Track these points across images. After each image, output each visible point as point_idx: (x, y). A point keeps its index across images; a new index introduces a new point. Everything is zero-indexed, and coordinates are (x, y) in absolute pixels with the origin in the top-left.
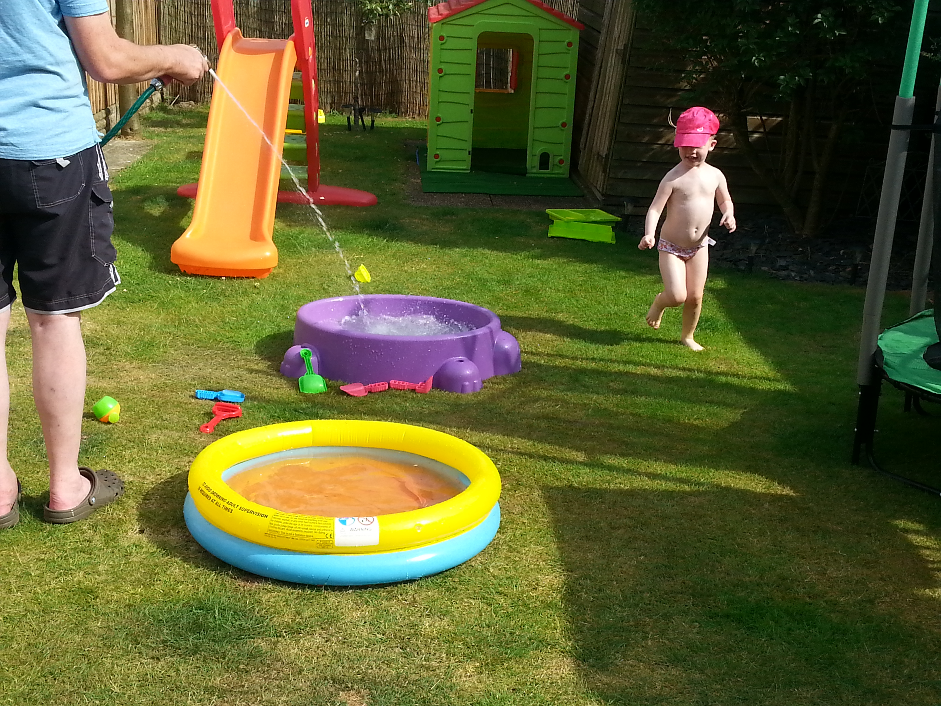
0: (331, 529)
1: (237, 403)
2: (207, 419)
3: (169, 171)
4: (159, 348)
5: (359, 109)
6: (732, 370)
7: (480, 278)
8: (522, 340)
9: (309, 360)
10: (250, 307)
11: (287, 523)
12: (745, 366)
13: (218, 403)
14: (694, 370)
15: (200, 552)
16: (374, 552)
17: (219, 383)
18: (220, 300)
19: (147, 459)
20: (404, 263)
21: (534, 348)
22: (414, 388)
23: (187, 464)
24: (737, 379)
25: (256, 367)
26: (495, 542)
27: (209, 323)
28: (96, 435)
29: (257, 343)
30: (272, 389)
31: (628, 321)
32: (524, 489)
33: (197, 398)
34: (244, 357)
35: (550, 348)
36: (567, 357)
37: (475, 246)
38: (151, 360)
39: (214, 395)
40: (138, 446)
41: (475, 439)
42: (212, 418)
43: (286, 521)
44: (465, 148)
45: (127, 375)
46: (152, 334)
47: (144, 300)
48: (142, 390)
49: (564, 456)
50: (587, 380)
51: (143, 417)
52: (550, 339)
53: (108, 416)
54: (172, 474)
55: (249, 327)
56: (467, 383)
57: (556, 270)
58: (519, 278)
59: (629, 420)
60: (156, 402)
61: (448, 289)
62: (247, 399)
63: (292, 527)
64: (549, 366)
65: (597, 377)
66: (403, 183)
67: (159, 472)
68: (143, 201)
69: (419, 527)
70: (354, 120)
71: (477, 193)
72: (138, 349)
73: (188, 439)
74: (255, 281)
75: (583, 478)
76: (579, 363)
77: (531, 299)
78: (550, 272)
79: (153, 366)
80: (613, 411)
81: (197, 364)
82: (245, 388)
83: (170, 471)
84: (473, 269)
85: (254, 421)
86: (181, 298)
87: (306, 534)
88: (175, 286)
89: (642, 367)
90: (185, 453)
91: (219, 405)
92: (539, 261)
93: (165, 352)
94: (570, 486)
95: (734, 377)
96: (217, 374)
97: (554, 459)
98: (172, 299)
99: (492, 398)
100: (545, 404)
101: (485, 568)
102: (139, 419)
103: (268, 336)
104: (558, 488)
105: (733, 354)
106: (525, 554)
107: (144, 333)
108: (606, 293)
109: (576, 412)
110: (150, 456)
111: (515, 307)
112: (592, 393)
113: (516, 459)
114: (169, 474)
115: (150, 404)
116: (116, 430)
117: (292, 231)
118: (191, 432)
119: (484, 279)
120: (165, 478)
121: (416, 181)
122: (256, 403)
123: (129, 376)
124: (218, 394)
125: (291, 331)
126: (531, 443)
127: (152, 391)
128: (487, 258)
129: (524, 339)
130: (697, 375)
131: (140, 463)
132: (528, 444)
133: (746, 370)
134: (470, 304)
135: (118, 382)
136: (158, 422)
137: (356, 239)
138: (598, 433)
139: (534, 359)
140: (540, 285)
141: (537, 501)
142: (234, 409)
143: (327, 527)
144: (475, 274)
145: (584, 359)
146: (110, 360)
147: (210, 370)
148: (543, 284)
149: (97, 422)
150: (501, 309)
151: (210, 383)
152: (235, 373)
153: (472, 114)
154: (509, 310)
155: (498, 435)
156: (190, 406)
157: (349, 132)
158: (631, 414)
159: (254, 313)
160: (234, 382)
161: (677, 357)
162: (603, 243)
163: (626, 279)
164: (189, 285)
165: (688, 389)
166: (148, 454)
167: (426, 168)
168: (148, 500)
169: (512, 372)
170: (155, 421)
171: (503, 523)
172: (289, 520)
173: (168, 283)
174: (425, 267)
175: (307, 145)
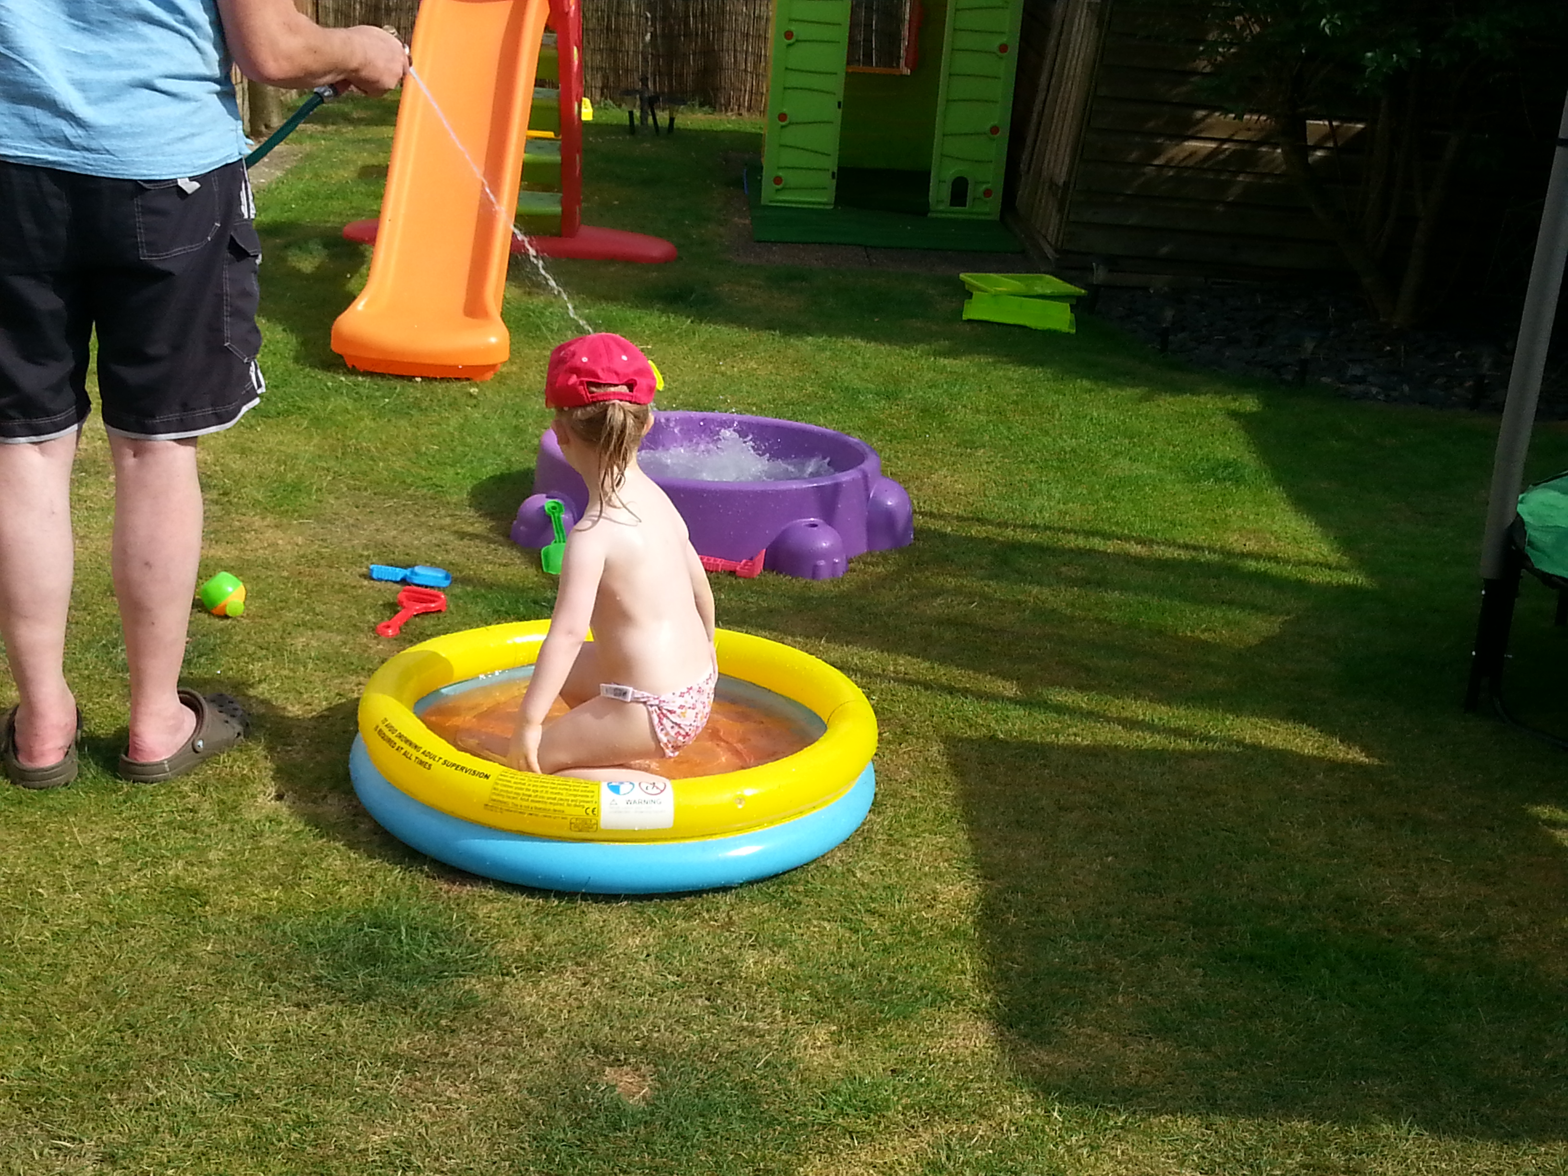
0: (594, 799)
1: (439, 588)
2: (388, 614)
3: (329, 197)
4: (309, 495)
5: (650, 98)
6: (1268, 549)
7: (847, 388)
8: (916, 492)
9: (559, 518)
10: (461, 428)
11: (522, 789)
12: (1289, 544)
13: (408, 587)
14: (1202, 548)
15: (375, 834)
16: (666, 839)
17: (408, 554)
18: (412, 416)
19: (290, 678)
20: (719, 360)
21: (934, 506)
22: (733, 569)
23: (355, 688)
24: (1274, 565)
25: (470, 529)
26: (866, 827)
27: (393, 454)
28: (204, 635)
29: (472, 489)
30: (497, 566)
31: (1092, 465)
32: (915, 741)
33: (373, 579)
34: (450, 512)
35: (962, 507)
36: (991, 523)
37: (840, 332)
38: (296, 514)
39: (400, 573)
40: (274, 657)
41: (834, 655)
42: (396, 612)
43: (519, 786)
44: (826, 167)
45: (257, 538)
46: (298, 470)
47: (287, 413)
48: (282, 564)
49: (983, 689)
50: (1023, 560)
51: (282, 609)
52: (962, 492)
53: (225, 606)
54: (331, 703)
55: (459, 463)
56: (822, 563)
57: (974, 375)
58: (912, 388)
59: (1091, 630)
60: (304, 583)
61: (793, 404)
62: (455, 581)
63: (530, 796)
64: (960, 536)
65: (1041, 557)
66: (722, 225)
67: (309, 700)
68: (287, 246)
69: (740, 800)
70: (641, 117)
71: (845, 245)
72: (275, 496)
73: (357, 646)
74: (471, 386)
75: (1014, 725)
76: (1009, 532)
77: (931, 424)
78: (964, 379)
79: (301, 523)
80: (1065, 615)
81: (373, 522)
82: (451, 564)
83: (326, 699)
84: (836, 372)
85: (467, 620)
86: (347, 411)
87: (552, 807)
88: (337, 391)
89: (1115, 541)
90: (353, 670)
91: (409, 591)
92: (946, 361)
93: (320, 502)
94: (991, 738)
95: (1269, 561)
96: (406, 538)
97: (965, 692)
98: (333, 412)
99: (864, 588)
100: (952, 601)
101: (849, 870)
102: (276, 610)
103: (491, 477)
104: (972, 740)
105: (1269, 522)
106: (915, 848)
107: (285, 470)
108: (1057, 416)
109: (1003, 614)
110: (295, 672)
111: (905, 438)
112: (1030, 583)
113: (901, 690)
114: (324, 703)
115: (293, 587)
116: (238, 629)
117: (532, 303)
118: (362, 635)
119: (853, 389)
120: (319, 709)
121: (742, 221)
122: (469, 589)
123: (260, 540)
124: (407, 572)
125: (529, 469)
126: (927, 664)
127: (298, 565)
128: (859, 355)
129: (919, 490)
130: (1208, 556)
131: (278, 684)
132: (922, 666)
133: (1291, 551)
134: (830, 431)
135: (242, 550)
136: (308, 617)
137: (639, 318)
138: (1039, 650)
139: (934, 525)
140: (947, 401)
141: (936, 761)
142: (434, 598)
143: (588, 796)
144: (839, 379)
145: (1019, 526)
146: (228, 513)
147: (395, 532)
148: (951, 399)
149: (206, 616)
150: (881, 440)
151: (394, 553)
152: (436, 539)
153: (841, 110)
154: (894, 442)
155: (872, 649)
156: (360, 591)
157: (632, 137)
158: (1097, 620)
159: (469, 440)
160: (433, 554)
161: (1175, 526)
162: (1055, 331)
163: (1093, 394)
164: (361, 390)
165: (1192, 580)
166: (291, 670)
167: (760, 200)
168: (289, 745)
169: (898, 544)
170: (302, 615)
171: (879, 797)
172: (524, 784)
173: (326, 385)
174: (755, 366)
175: (562, 158)
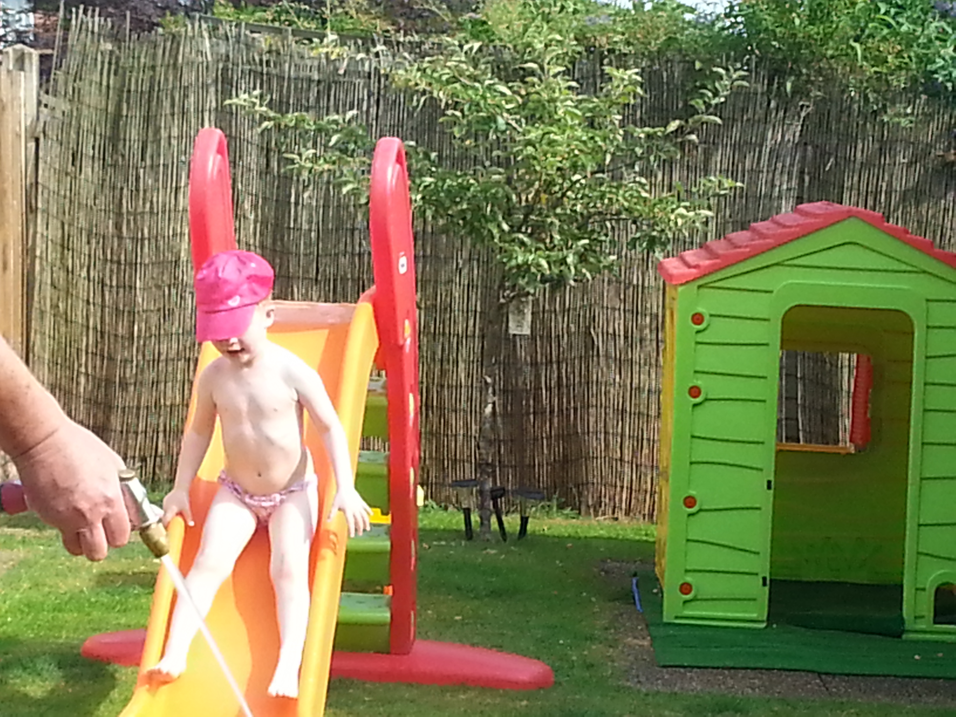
5: (492, 490)
44: (755, 571)
70: (481, 519)
71: (789, 670)
121: (639, 642)
153: (772, 492)
157: (468, 543)
167: (661, 615)
175: (392, 546)
